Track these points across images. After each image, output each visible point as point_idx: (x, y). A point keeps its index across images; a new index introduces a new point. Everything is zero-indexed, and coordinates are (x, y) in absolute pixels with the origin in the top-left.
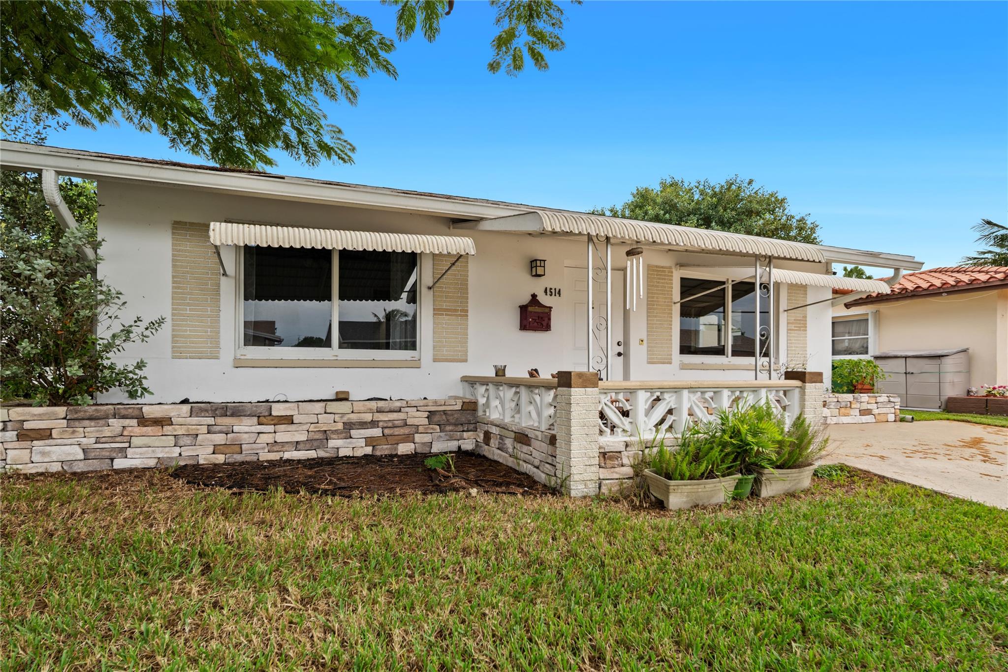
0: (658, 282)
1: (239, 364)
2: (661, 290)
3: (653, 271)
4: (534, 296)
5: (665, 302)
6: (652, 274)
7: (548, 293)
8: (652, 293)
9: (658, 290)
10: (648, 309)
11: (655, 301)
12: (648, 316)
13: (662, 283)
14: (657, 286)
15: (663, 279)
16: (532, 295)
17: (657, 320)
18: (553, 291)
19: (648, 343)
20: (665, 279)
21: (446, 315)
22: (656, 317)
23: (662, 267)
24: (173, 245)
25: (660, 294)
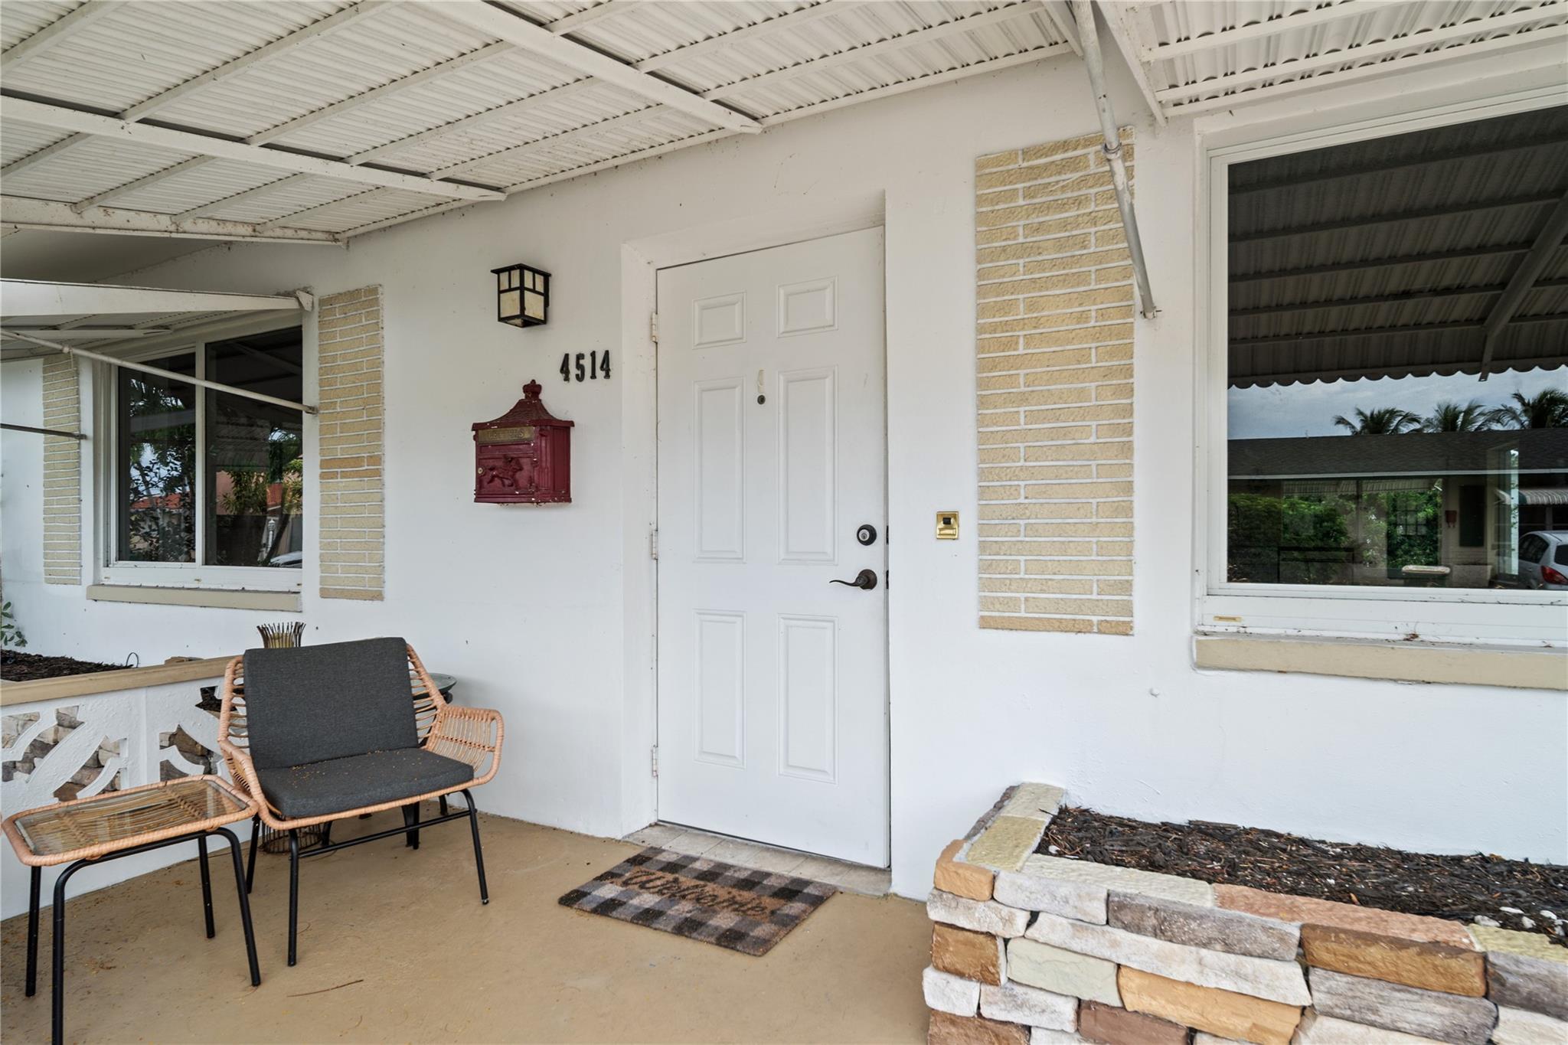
0: (1039, 228)
1: (99, 591)
2: (1054, 264)
3: (1008, 177)
4: (533, 390)
5: (1082, 317)
6: (997, 198)
7: (573, 371)
8: (1000, 288)
9: (1041, 266)
10: (983, 366)
11: (1022, 323)
12: (982, 402)
13: (1064, 225)
14: (1037, 249)
15: (1063, 206)
16: (526, 389)
17: (1031, 416)
18: (587, 362)
19: (982, 529)
20: (1078, 202)
21: (344, 475)
22: (1023, 399)
23: (1064, 145)
24: (45, 397)
25: (1050, 283)
